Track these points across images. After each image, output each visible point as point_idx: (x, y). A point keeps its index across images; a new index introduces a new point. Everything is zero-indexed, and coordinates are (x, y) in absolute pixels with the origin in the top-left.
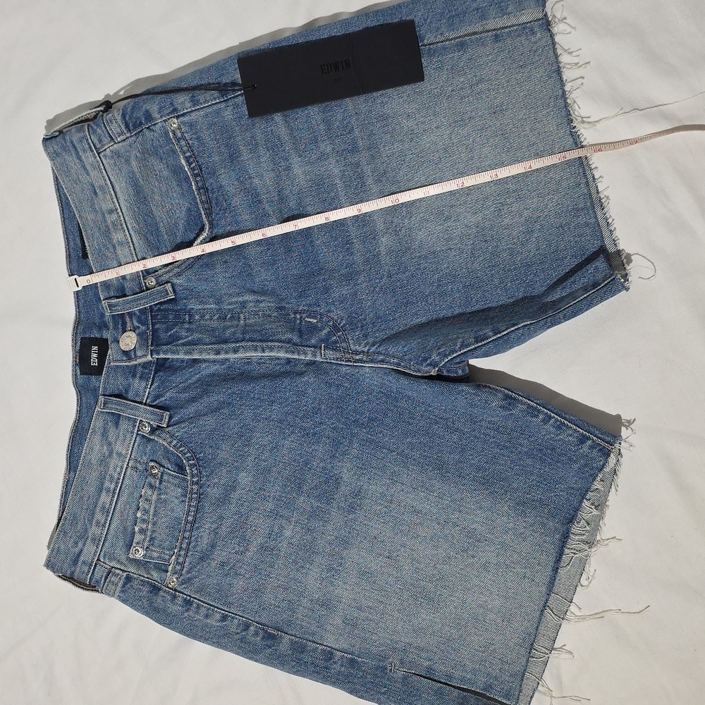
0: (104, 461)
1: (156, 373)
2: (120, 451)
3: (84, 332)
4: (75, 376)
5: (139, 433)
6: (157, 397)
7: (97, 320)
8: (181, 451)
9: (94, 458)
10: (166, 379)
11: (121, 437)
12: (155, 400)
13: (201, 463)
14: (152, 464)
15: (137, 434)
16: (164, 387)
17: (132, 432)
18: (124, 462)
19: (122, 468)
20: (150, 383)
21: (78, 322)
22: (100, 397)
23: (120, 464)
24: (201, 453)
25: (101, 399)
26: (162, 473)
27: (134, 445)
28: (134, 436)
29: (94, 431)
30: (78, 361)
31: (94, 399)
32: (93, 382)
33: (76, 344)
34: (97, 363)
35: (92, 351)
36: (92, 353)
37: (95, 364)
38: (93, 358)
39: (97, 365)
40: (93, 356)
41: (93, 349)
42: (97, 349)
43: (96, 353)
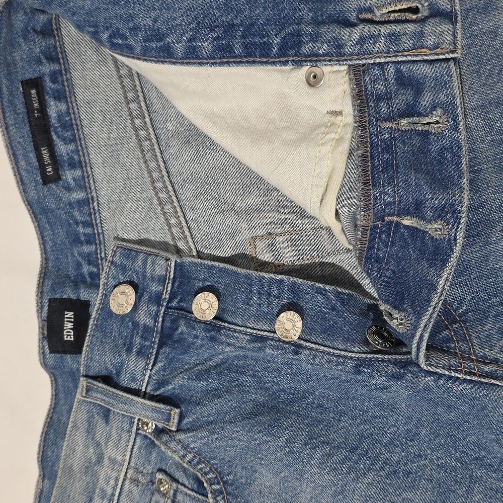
0: (90, 468)
1: (160, 346)
2: (113, 456)
3: (53, 290)
4: (43, 354)
5: (140, 432)
6: (161, 384)
7: (72, 272)
8: (201, 469)
9: (77, 462)
10: (174, 357)
11: (115, 437)
12: (159, 389)
13: (230, 489)
14: (159, 476)
15: (137, 434)
16: (172, 369)
17: (129, 431)
18: (120, 471)
19: (117, 480)
20: (152, 361)
21: (44, 274)
22: (82, 379)
23: (114, 475)
24: (229, 474)
25: (83, 382)
26: (176, 492)
27: (133, 448)
28: (133, 436)
29: (75, 426)
30: (46, 333)
31: (74, 382)
32: (68, 363)
33: (42, 308)
34: (72, 337)
35: (66, 320)
36: (66, 323)
37: (71, 338)
38: (66, 329)
39: (72, 339)
40: (66, 327)
41: (66, 316)
42: (73, 316)
43: (71, 322)
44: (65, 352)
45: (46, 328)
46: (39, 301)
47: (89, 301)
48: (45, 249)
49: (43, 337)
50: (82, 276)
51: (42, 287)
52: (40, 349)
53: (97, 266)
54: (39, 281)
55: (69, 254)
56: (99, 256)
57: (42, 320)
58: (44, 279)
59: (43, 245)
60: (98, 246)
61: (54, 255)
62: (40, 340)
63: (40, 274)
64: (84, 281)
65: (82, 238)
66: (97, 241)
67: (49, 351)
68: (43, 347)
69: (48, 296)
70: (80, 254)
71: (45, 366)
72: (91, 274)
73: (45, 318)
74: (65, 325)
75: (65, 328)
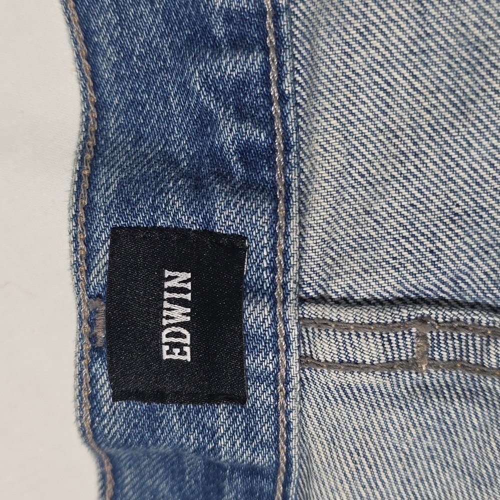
3: (124, 201)
4: (90, 402)
7: (181, 146)
21: (94, 152)
30: (101, 335)
31: (173, 479)
32: (171, 430)
33: (89, 258)
34: (187, 349)
35: (167, 295)
36: (166, 305)
37: (182, 353)
38: (169, 326)
39: (188, 358)
40: (168, 317)
41: (167, 284)
42: (189, 286)
43: (182, 303)
44: (161, 398)
45: (101, 321)
46: (81, 237)
47: (242, 238)
48: (95, 74)
49: (93, 349)
50: (217, 157)
51: (89, 191)
52: (81, 384)
53: (267, 123)
54: (79, 172)
55: (172, 89)
56: (274, 90)
57: (90, 297)
58: (94, 167)
59: (88, 60)
60: (272, 54)
61: (123, 93)
62: (82, 358)
63: (82, 152)
64: (224, 175)
65: (219, 31)
66: (271, 39)
67: (110, 391)
68: (93, 379)
69: (110, 219)
70: (210, 85)
71: (95, 437)
72: (246, 152)
73: (99, 289)
74: (165, 313)
75: (165, 322)
